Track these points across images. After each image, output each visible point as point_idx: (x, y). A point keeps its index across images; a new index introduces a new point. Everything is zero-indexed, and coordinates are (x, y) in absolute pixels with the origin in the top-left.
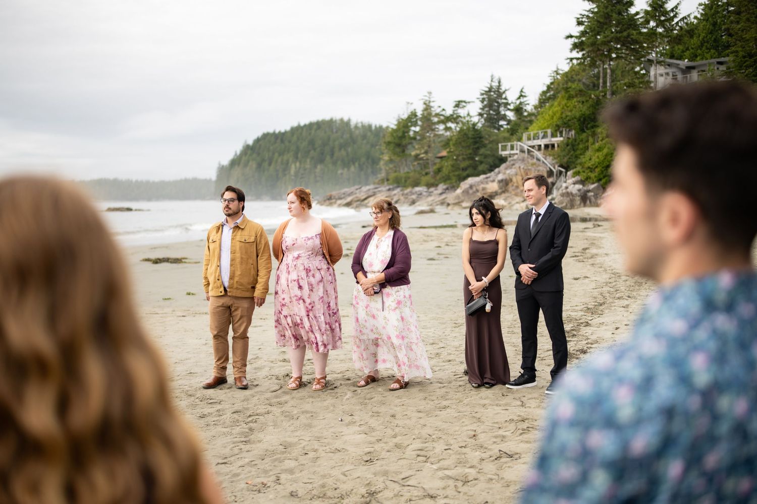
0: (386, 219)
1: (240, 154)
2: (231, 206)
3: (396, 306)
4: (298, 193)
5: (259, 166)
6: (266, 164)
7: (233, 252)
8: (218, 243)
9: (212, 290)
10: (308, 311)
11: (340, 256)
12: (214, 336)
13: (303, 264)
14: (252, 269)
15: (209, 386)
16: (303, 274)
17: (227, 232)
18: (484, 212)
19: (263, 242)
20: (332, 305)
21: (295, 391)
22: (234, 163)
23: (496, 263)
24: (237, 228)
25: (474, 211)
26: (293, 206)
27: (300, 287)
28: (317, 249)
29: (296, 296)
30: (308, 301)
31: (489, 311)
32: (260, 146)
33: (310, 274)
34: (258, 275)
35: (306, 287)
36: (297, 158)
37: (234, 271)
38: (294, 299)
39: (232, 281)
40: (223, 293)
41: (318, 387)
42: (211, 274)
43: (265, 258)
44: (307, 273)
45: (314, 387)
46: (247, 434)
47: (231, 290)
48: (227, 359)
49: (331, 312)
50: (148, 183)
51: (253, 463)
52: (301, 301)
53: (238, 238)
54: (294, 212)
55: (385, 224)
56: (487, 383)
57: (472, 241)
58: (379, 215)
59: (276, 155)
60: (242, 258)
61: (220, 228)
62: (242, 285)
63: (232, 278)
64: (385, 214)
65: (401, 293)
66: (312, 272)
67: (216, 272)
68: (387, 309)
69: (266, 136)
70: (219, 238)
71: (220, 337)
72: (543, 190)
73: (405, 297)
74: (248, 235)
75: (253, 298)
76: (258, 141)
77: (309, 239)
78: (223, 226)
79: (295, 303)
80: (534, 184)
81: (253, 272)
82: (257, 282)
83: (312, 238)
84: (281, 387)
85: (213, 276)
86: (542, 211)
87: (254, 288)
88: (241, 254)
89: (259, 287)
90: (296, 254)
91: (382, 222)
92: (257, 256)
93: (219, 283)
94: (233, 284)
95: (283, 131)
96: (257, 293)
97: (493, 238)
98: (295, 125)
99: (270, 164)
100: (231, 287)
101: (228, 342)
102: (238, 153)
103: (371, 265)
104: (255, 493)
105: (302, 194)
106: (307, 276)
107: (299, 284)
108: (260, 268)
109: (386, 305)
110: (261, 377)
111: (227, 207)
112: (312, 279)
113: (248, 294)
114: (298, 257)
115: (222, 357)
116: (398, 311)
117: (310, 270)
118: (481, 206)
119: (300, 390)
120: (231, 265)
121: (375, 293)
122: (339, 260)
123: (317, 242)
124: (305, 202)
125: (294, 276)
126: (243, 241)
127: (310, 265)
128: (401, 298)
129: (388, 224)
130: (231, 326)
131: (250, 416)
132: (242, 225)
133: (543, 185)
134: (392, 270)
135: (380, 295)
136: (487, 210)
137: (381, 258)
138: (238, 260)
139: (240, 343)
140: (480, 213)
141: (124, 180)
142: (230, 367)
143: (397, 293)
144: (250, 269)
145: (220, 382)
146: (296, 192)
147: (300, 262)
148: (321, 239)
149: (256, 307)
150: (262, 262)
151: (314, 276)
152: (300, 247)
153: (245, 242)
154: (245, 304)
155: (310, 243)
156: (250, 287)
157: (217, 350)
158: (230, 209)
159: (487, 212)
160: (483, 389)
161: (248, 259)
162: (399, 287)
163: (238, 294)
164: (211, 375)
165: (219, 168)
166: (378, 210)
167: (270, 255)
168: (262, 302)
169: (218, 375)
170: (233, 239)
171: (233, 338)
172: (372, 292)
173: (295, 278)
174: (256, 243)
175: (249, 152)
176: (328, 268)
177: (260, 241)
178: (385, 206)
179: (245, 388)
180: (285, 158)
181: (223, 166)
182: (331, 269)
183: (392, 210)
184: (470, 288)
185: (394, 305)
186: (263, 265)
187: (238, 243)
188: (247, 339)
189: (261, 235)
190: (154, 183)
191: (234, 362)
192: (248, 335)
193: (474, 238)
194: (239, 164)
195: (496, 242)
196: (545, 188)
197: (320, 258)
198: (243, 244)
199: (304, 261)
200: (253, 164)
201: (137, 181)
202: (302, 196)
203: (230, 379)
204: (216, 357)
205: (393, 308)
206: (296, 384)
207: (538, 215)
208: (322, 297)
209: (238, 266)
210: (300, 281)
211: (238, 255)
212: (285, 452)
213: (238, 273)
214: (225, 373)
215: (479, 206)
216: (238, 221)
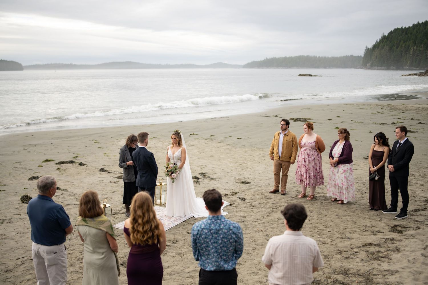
0: (343, 136)
1: (379, 41)
2: (283, 127)
3: (343, 172)
4: (308, 125)
5: (391, 48)
6: (395, 48)
7: (283, 144)
8: (278, 140)
9: (275, 157)
10: (306, 171)
11: (324, 150)
12: (275, 174)
13: (307, 153)
14: (290, 151)
15: (271, 192)
16: (307, 157)
17: (282, 136)
18: (379, 139)
19: (295, 141)
20: (318, 169)
21: (300, 199)
22: (375, 47)
23: (382, 161)
24: (285, 135)
25: (376, 138)
26: (306, 130)
27: (305, 161)
28: (313, 148)
29: (303, 164)
30: (307, 167)
31: (377, 180)
32: (392, 36)
33: (310, 157)
34: (292, 153)
35: (307, 162)
36: (415, 44)
37: (283, 151)
38: (302, 165)
39: (282, 155)
40: (279, 159)
41: (309, 198)
42: (275, 151)
43: (295, 147)
44: (308, 156)
45: (308, 198)
46: (270, 213)
47: (282, 158)
48: (279, 183)
49: (317, 172)
50: (325, 58)
51: (264, 223)
52: (304, 167)
53: (285, 139)
54: (306, 132)
55: (343, 138)
56: (375, 209)
57: (374, 151)
58: (340, 135)
59: (402, 42)
60: (286, 147)
61: (279, 134)
62: (286, 156)
63: (282, 154)
64: (343, 134)
65: (346, 167)
66: (311, 156)
67: (277, 151)
68: (340, 173)
69: (396, 30)
70: (278, 138)
71: (277, 175)
72: (404, 133)
73: (347, 169)
74: (289, 138)
75: (290, 162)
76: (391, 33)
77: (310, 143)
78: (280, 133)
79: (303, 167)
80: (400, 130)
81: (290, 152)
82: (292, 156)
83: (311, 143)
84: (296, 196)
85: (276, 152)
86: (402, 142)
87: (290, 158)
88: (286, 145)
89: (292, 158)
90: (305, 148)
91: (341, 137)
92: (292, 146)
93: (278, 155)
94: (282, 156)
95: (407, 27)
96: (292, 160)
97: (382, 150)
98: (416, 23)
99: (397, 48)
100: (282, 157)
101: (280, 177)
102: (378, 41)
103: (335, 155)
104: (257, 232)
105: (309, 125)
106: (308, 157)
107: (305, 160)
108: (293, 151)
109: (339, 171)
110: (293, 191)
111: (282, 127)
112: (310, 159)
113: (288, 160)
114: (306, 150)
115: (277, 182)
116: (343, 174)
117: (310, 155)
118: (379, 136)
119: (302, 199)
120: (282, 149)
121: (335, 166)
122: (323, 151)
123: (314, 144)
124: (311, 128)
125: (303, 157)
126: (287, 140)
127: (310, 153)
128: (346, 169)
129: (344, 139)
130: (281, 171)
131: (276, 206)
132: (287, 134)
133: (403, 131)
134: (341, 158)
135: (337, 167)
136: (381, 139)
137: (338, 152)
138: (285, 147)
139: (284, 177)
140: (378, 139)
141: (312, 56)
142: (280, 185)
143: (344, 167)
144: (289, 151)
145: (276, 191)
146: (307, 124)
147: (306, 151)
148: (315, 143)
149: (291, 165)
150: (294, 148)
151: (311, 158)
152: (306, 146)
153: (288, 141)
154: (287, 164)
155: (310, 145)
156: (289, 157)
157: (275, 179)
158: (283, 128)
159: (381, 140)
160: (373, 211)
161: (289, 147)
162: (345, 165)
163: (284, 160)
164: (272, 189)
165: (366, 50)
166: (340, 133)
167: (297, 146)
168: (293, 163)
169: (276, 189)
170: (283, 139)
171: (282, 175)
172: (334, 166)
173: (304, 158)
174: (292, 141)
175: (385, 40)
176: (318, 155)
177: (294, 141)
178: (343, 131)
179: (284, 195)
180: (407, 44)
181: (369, 48)
182: (319, 155)
183: (346, 133)
184: (370, 170)
185: (342, 171)
186: (294, 150)
187: (285, 141)
188: (287, 176)
189: (294, 138)
190: (328, 58)
191: (282, 184)
192: (288, 174)
193: (375, 149)
194: (378, 48)
195: (383, 153)
196: (404, 132)
197: (315, 150)
198: (287, 141)
199: (308, 151)
200: (387, 48)
201: (319, 57)
202: (309, 126)
203: (280, 190)
204: (275, 182)
205: (342, 173)
206: (301, 196)
207: (400, 144)
208: (314, 166)
209: (285, 150)
210: (305, 159)
211: (285, 145)
212: (277, 221)
213: (285, 152)
214: (278, 188)
215: (378, 136)
216: (286, 132)
